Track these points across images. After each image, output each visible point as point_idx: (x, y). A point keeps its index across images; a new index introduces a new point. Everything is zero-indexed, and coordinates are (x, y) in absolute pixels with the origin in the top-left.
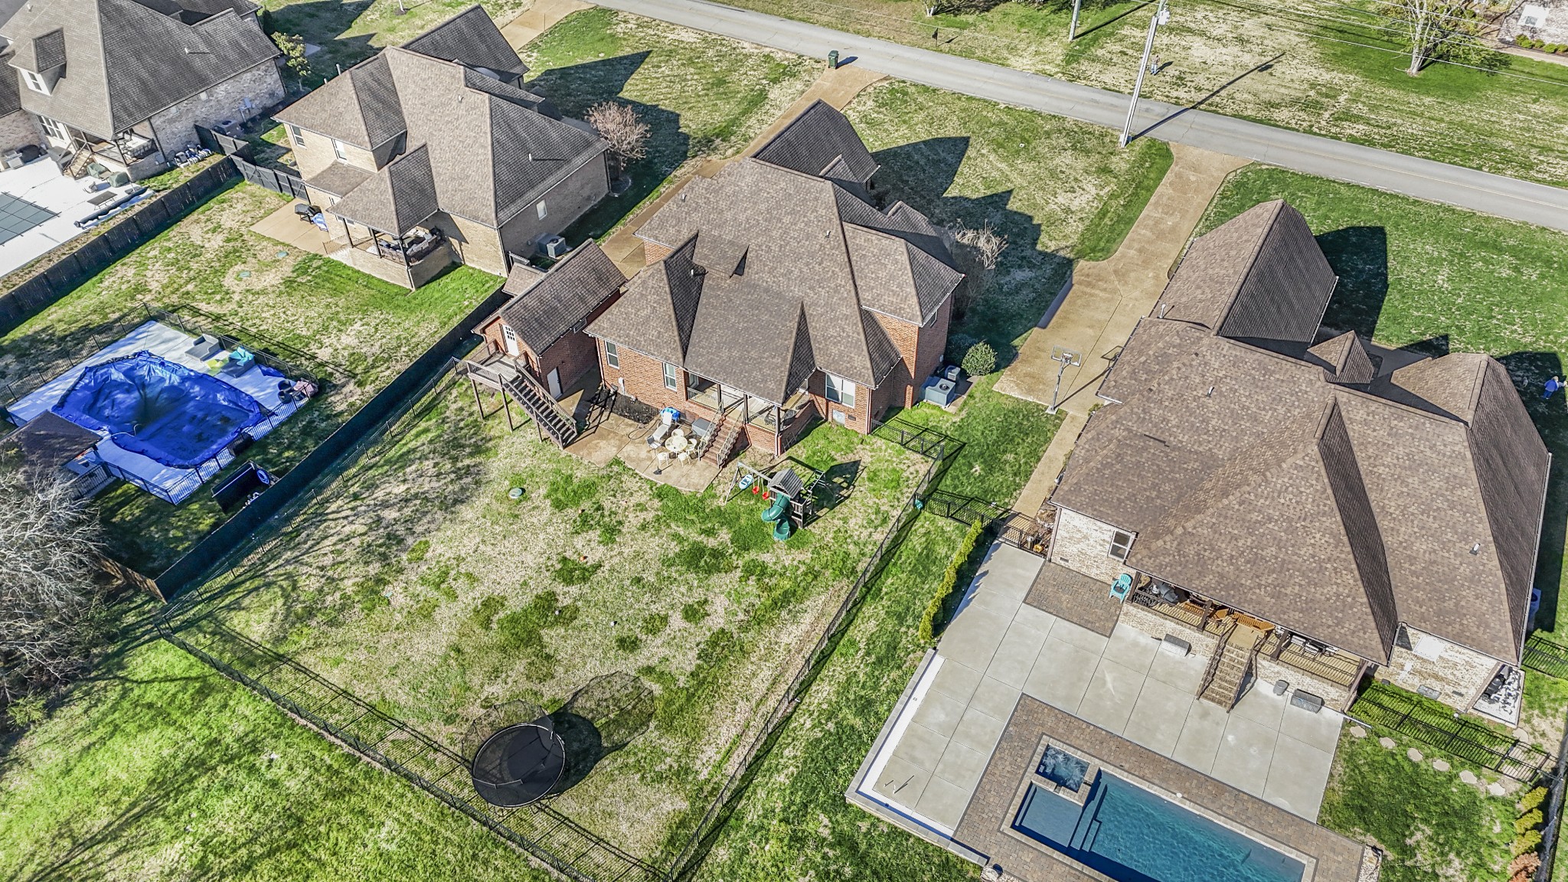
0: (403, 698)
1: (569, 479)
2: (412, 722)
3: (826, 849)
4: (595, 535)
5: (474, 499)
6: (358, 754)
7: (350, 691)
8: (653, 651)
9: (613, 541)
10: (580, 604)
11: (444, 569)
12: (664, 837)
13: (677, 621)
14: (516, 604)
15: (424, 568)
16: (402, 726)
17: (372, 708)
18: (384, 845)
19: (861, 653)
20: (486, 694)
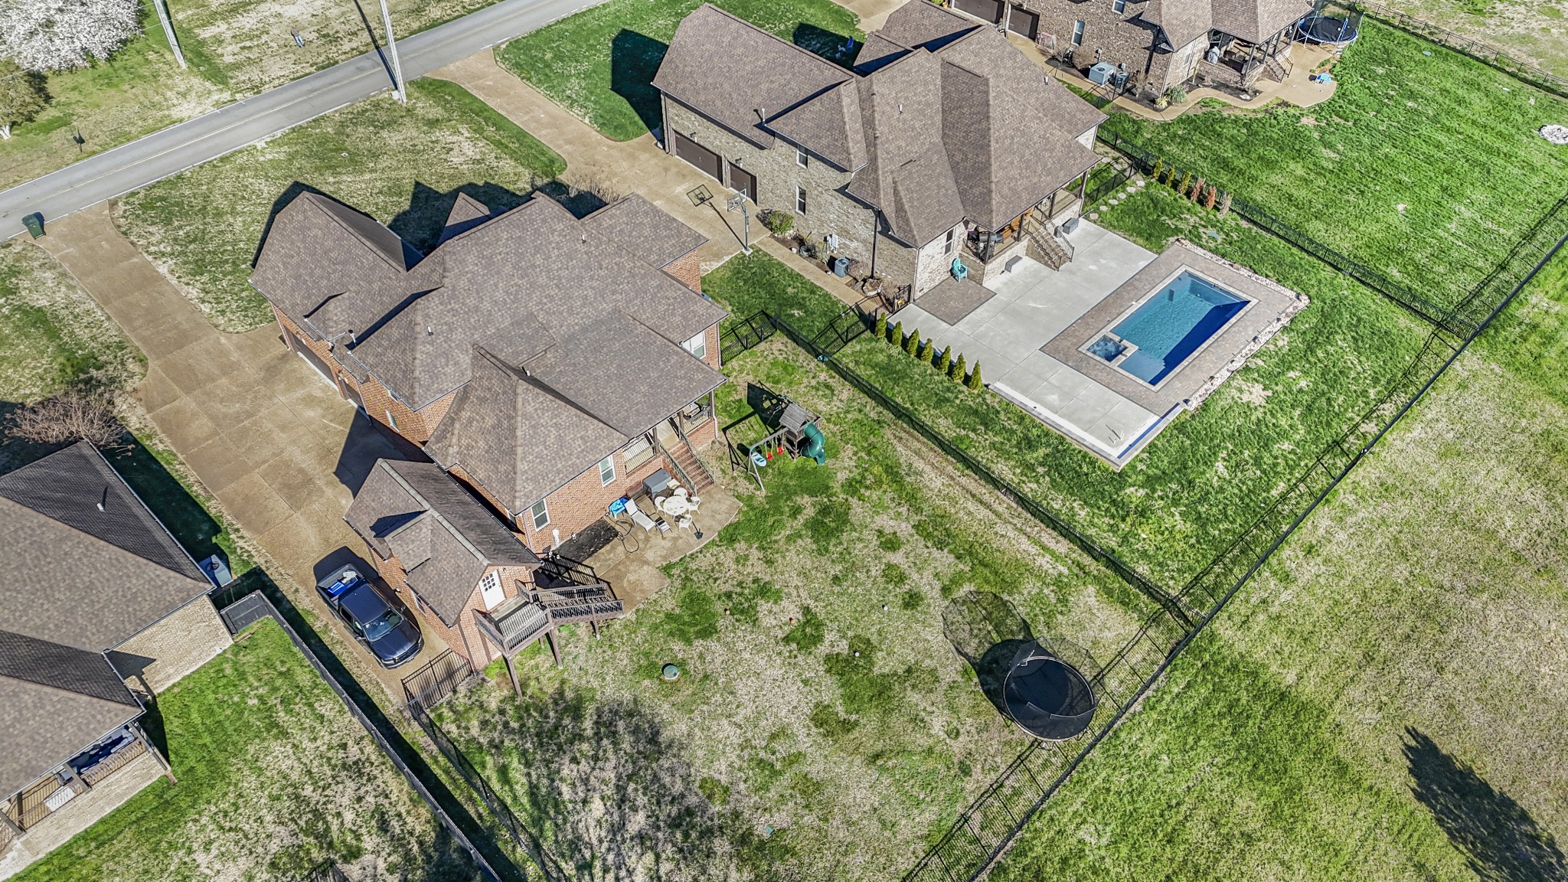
0: (929, 815)
1: (670, 617)
2: (960, 808)
3: (1156, 495)
4: (764, 606)
5: (657, 720)
6: (992, 865)
7: (905, 874)
8: (925, 583)
9: (778, 592)
10: (850, 634)
11: (753, 764)
12: (1121, 610)
13: (896, 558)
14: (830, 692)
15: (742, 786)
16: (965, 819)
17: (934, 850)
18: (1104, 841)
19: (972, 435)
20: (941, 733)
